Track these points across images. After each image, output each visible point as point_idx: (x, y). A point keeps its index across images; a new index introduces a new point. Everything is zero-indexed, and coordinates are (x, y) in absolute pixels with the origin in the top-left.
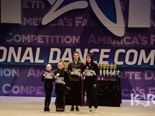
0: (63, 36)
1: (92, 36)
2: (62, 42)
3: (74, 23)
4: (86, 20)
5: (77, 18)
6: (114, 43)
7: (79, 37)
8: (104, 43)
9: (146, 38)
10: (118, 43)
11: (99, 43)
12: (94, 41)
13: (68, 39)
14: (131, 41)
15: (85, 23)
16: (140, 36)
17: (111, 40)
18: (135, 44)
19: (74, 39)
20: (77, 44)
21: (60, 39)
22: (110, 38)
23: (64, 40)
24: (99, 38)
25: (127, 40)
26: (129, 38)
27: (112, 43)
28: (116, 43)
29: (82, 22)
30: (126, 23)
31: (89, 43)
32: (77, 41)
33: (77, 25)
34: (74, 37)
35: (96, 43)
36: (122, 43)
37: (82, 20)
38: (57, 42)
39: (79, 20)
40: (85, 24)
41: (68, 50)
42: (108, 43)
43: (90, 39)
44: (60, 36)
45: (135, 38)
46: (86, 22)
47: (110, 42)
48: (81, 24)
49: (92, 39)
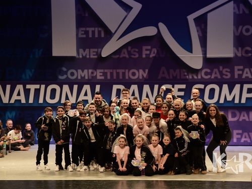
0: (127, 71)
1: (163, 69)
2: (127, 78)
3: (140, 53)
4: (155, 50)
5: (144, 48)
6: (191, 77)
7: (147, 71)
8: (178, 77)
9: (229, 70)
10: (195, 77)
11: (171, 77)
12: (166, 75)
13: (134, 74)
14: (211, 74)
15: (154, 53)
16: (221, 68)
17: (186, 74)
18: (216, 78)
19: (141, 74)
20: (145, 79)
21: (124, 74)
22: (185, 71)
23: (129, 74)
24: (171, 71)
25: (206, 74)
26: (208, 71)
27: (187, 77)
28: (193, 77)
29: (150, 53)
30: (205, 52)
31: (159, 77)
32: (145, 75)
33: (144, 56)
34: (141, 71)
35: (167, 77)
36: (199, 77)
37: (150, 50)
38: (121, 77)
39: (147, 50)
40: (154, 55)
41: (134, 87)
42: (183, 77)
43: (161, 72)
44: (123, 71)
45: (216, 70)
46: (156, 52)
47: (185, 75)
48: (150, 54)
49: (163, 73)
